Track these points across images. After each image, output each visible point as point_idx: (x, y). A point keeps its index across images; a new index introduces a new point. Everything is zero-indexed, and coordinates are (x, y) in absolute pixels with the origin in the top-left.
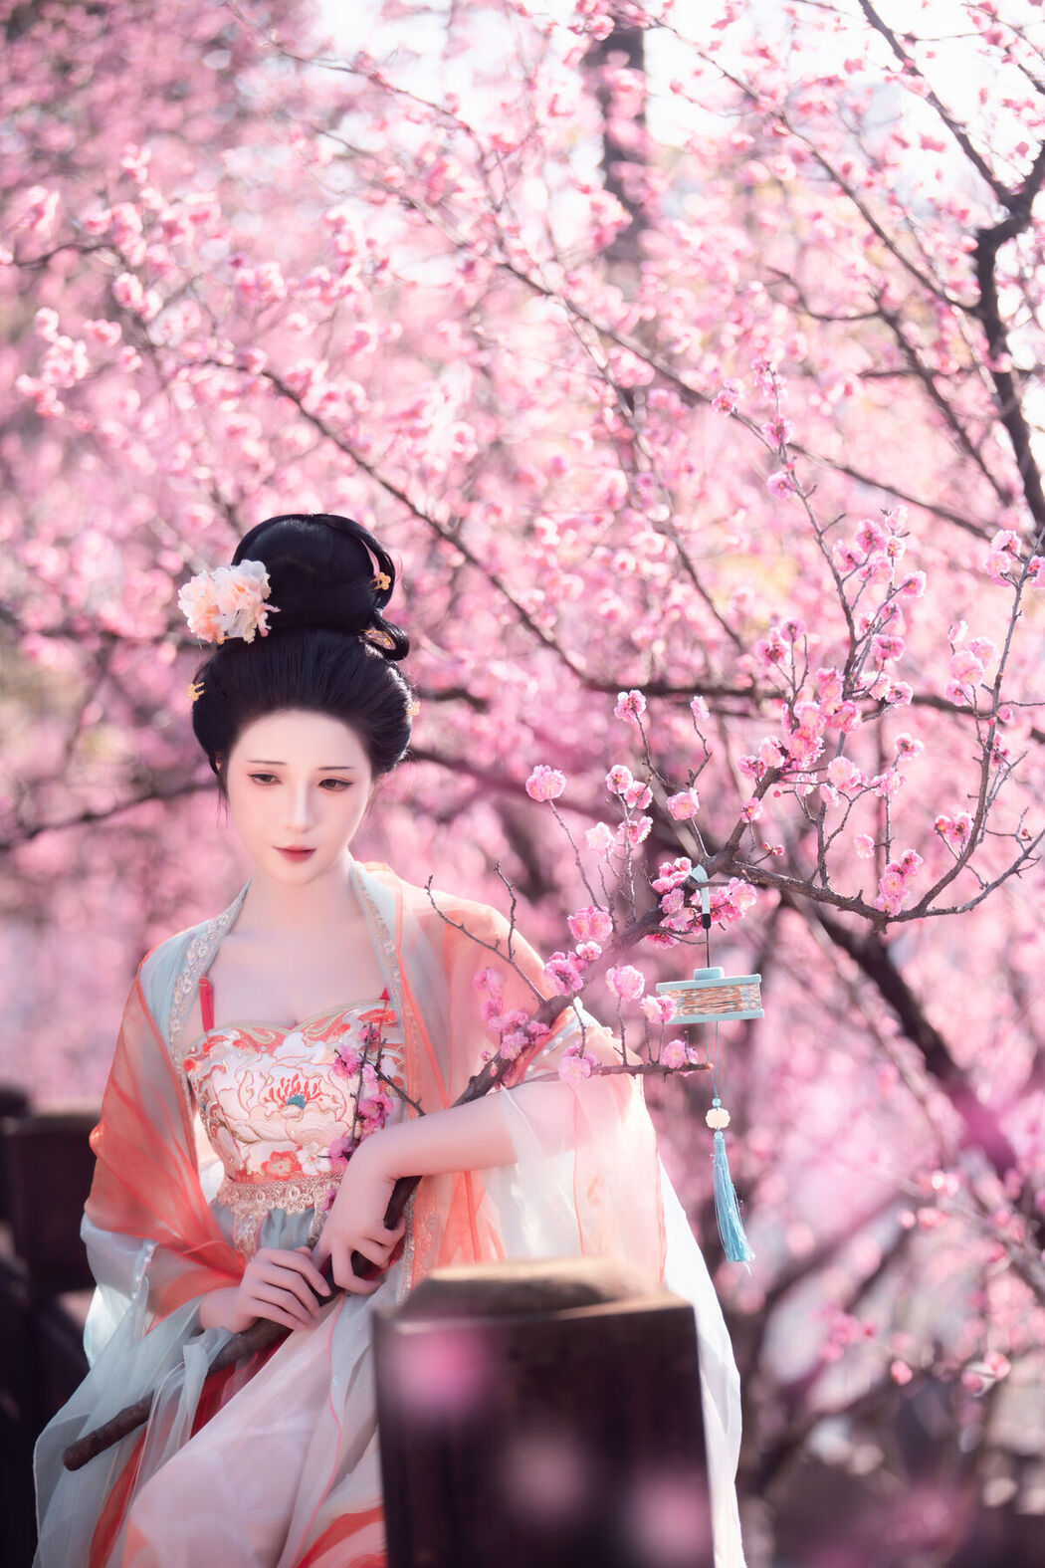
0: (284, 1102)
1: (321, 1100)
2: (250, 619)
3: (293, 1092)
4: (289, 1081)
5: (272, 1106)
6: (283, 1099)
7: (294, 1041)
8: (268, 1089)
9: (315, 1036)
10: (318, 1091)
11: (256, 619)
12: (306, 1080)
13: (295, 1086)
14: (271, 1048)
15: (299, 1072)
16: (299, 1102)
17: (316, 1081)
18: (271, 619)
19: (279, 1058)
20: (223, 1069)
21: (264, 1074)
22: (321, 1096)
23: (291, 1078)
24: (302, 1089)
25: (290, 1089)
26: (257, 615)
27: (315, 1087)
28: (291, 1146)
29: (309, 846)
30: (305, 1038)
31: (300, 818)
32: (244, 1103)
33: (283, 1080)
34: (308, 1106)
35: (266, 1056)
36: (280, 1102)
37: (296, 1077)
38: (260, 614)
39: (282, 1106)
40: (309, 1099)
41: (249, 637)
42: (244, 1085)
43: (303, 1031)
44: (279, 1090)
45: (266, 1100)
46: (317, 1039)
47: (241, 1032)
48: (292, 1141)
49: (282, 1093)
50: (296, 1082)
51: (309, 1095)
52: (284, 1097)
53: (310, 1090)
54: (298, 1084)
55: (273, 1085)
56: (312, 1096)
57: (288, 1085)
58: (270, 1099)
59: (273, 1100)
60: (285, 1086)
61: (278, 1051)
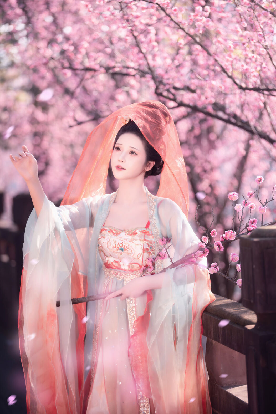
5: (115, 249)
6: (118, 248)
7: (123, 234)
9: (129, 234)
10: (127, 248)
12: (125, 244)
14: (117, 235)
15: (123, 242)
16: (122, 250)
17: (127, 245)
21: (114, 240)
24: (124, 246)
25: (120, 246)
27: (127, 246)
30: (126, 234)
32: (108, 247)
33: (119, 243)
34: (124, 251)
36: (117, 248)
37: (122, 243)
39: (118, 250)
42: (109, 242)
43: (126, 232)
47: (110, 229)
48: (119, 259)
49: (118, 246)
51: (125, 248)
52: (118, 247)
53: (126, 247)
54: (123, 245)
55: (116, 244)
56: (126, 249)
57: (120, 245)
58: (115, 247)
59: (116, 247)
60: (119, 244)
61: (119, 236)
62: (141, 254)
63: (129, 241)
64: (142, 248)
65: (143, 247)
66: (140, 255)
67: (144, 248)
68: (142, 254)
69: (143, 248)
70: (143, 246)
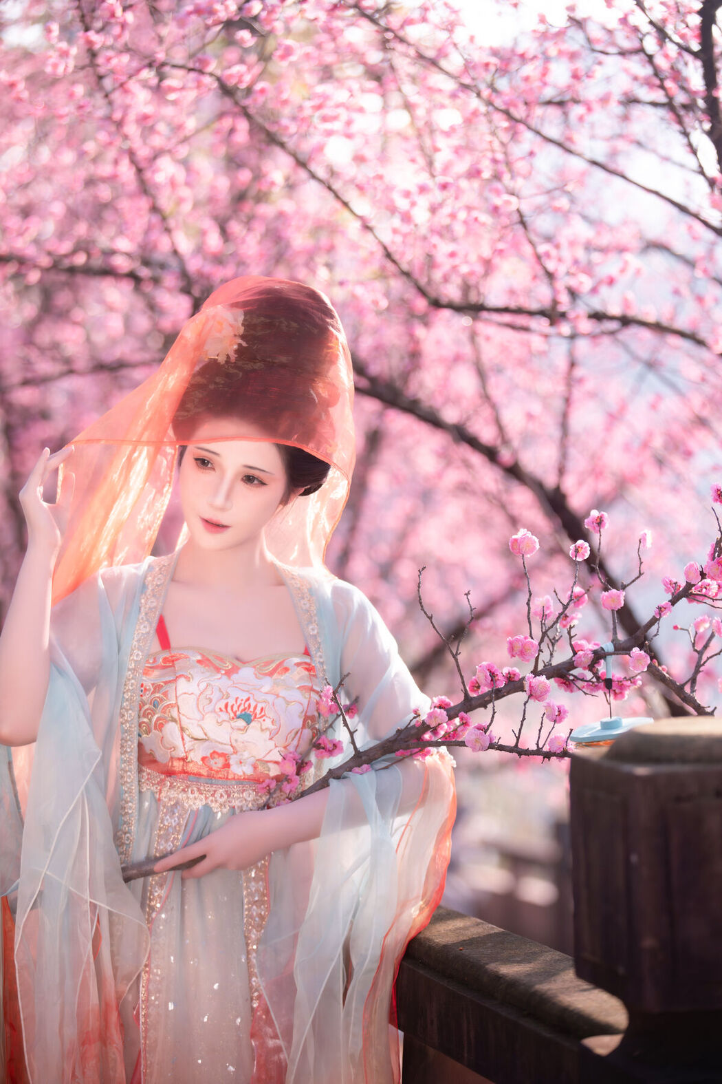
0: (235, 715)
1: (264, 720)
2: (225, 348)
3: (245, 709)
4: (242, 700)
5: (224, 716)
6: (235, 713)
7: (246, 673)
8: (224, 702)
9: (264, 672)
10: (263, 714)
11: (230, 348)
12: (255, 703)
13: (246, 705)
14: (229, 673)
15: (251, 696)
16: (248, 718)
17: (263, 705)
18: (240, 350)
19: (235, 682)
20: (188, 679)
21: (222, 690)
22: (264, 718)
23: (245, 699)
24: (252, 709)
25: (242, 707)
26: (231, 345)
27: (262, 709)
28: (229, 750)
29: (224, 522)
30: (256, 672)
31: (220, 499)
32: (201, 708)
33: (237, 699)
34: (253, 724)
35: (225, 678)
36: (232, 715)
37: (248, 699)
38: (233, 345)
39: (233, 718)
40: (255, 717)
42: (205, 694)
43: (254, 667)
44: (233, 705)
45: (221, 710)
46: (266, 675)
47: (203, 656)
48: (232, 746)
49: (235, 708)
50: (247, 703)
51: (256, 715)
52: (236, 711)
53: (258, 711)
54: (249, 706)
55: (229, 700)
56: (258, 716)
57: (241, 704)
58: (224, 710)
59: (227, 712)
60: (238, 704)
61: (234, 676)
62: (297, 732)
63: (267, 693)
64: (303, 714)
65: (306, 712)
66: (293, 735)
67: (308, 714)
68: (299, 733)
69: (305, 715)
70: (306, 709)
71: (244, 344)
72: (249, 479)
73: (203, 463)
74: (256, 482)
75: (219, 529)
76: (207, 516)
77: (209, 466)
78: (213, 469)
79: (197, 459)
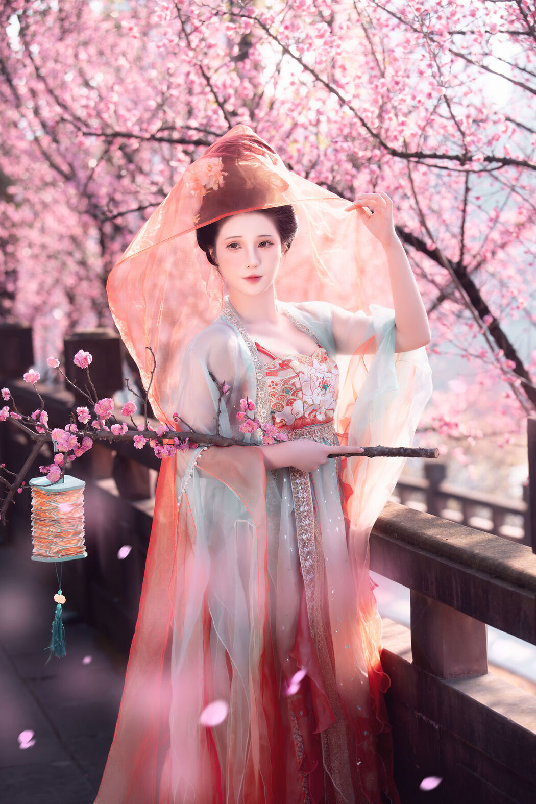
2: (214, 179)
11: (218, 179)
17: (329, 379)
18: (225, 178)
19: (316, 369)
20: (303, 373)
26: (218, 177)
27: (329, 381)
29: (258, 275)
31: (253, 261)
32: (312, 388)
38: (220, 177)
41: (215, 188)
42: (312, 379)
49: (321, 383)
53: (328, 383)
54: (325, 380)
56: (329, 386)
60: (322, 380)
71: (226, 174)
72: (263, 244)
73: (233, 246)
74: (267, 244)
75: (258, 279)
76: (248, 275)
77: (237, 247)
78: (240, 247)
79: (228, 246)
